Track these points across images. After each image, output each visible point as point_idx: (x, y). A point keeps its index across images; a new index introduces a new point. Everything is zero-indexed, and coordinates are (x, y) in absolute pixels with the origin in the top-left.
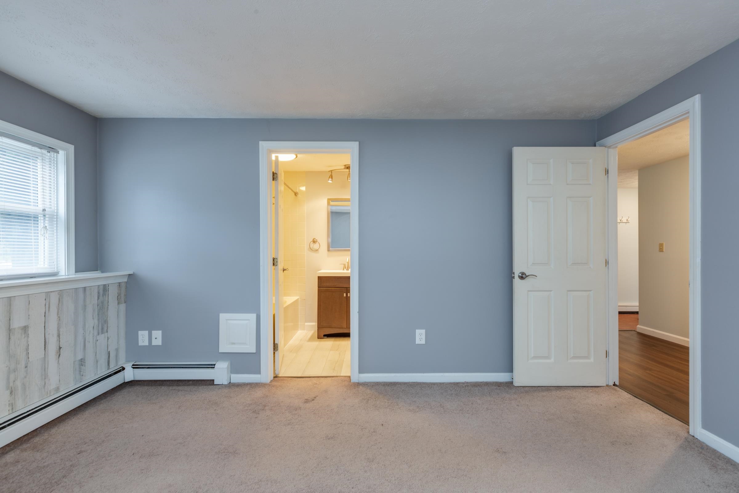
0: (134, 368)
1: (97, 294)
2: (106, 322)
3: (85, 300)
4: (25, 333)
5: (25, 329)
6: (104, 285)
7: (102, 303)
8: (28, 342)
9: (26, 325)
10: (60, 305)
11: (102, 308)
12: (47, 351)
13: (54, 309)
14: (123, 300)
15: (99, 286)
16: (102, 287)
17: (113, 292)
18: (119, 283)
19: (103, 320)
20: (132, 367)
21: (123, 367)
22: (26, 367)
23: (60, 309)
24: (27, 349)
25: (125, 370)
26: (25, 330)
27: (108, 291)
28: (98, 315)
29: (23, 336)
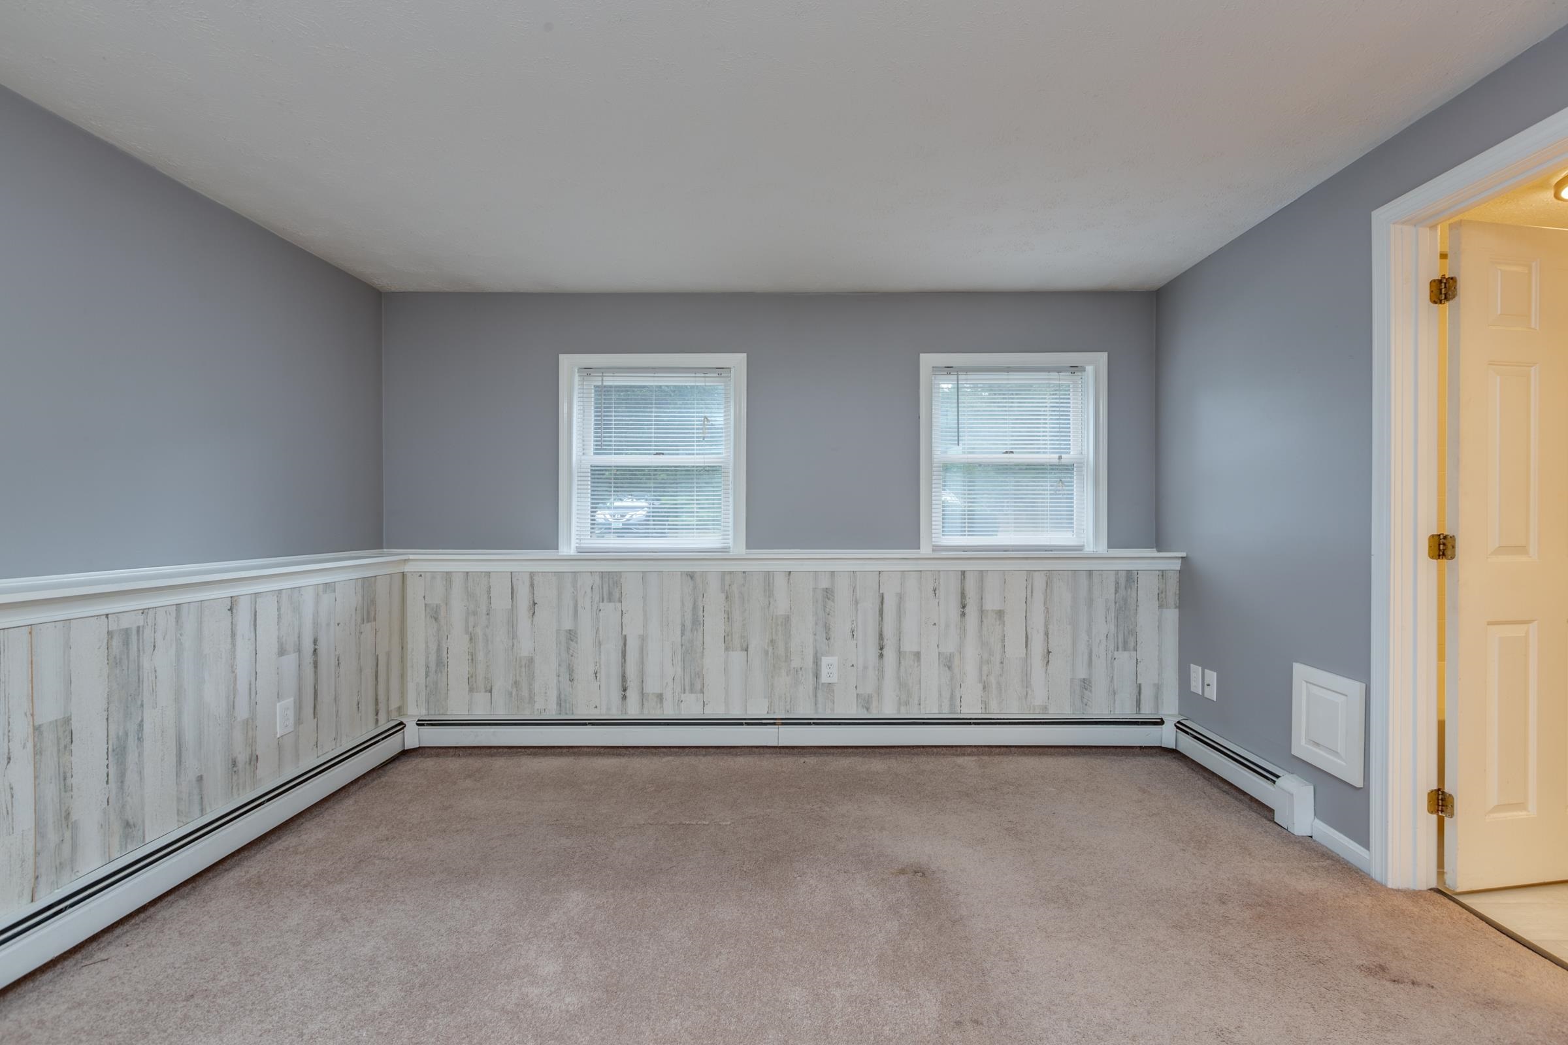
0: (1178, 728)
1: (1114, 584)
2: (1133, 632)
3: (1090, 590)
4: (1000, 619)
5: (1000, 614)
6: (1129, 572)
7: (1125, 600)
8: (1003, 631)
9: (1002, 609)
10: (1048, 591)
11: (1124, 611)
12: (1029, 650)
13: (1039, 596)
14: (1173, 603)
15: (1117, 572)
16: (1123, 575)
17: (1147, 588)
18: (1163, 571)
19: (1126, 628)
20: (1175, 725)
21: (1162, 719)
22: (1002, 663)
23: (1048, 597)
24: (1002, 640)
25: (1163, 726)
26: (1000, 616)
27: (1136, 584)
28: (1117, 618)
29: (998, 623)
